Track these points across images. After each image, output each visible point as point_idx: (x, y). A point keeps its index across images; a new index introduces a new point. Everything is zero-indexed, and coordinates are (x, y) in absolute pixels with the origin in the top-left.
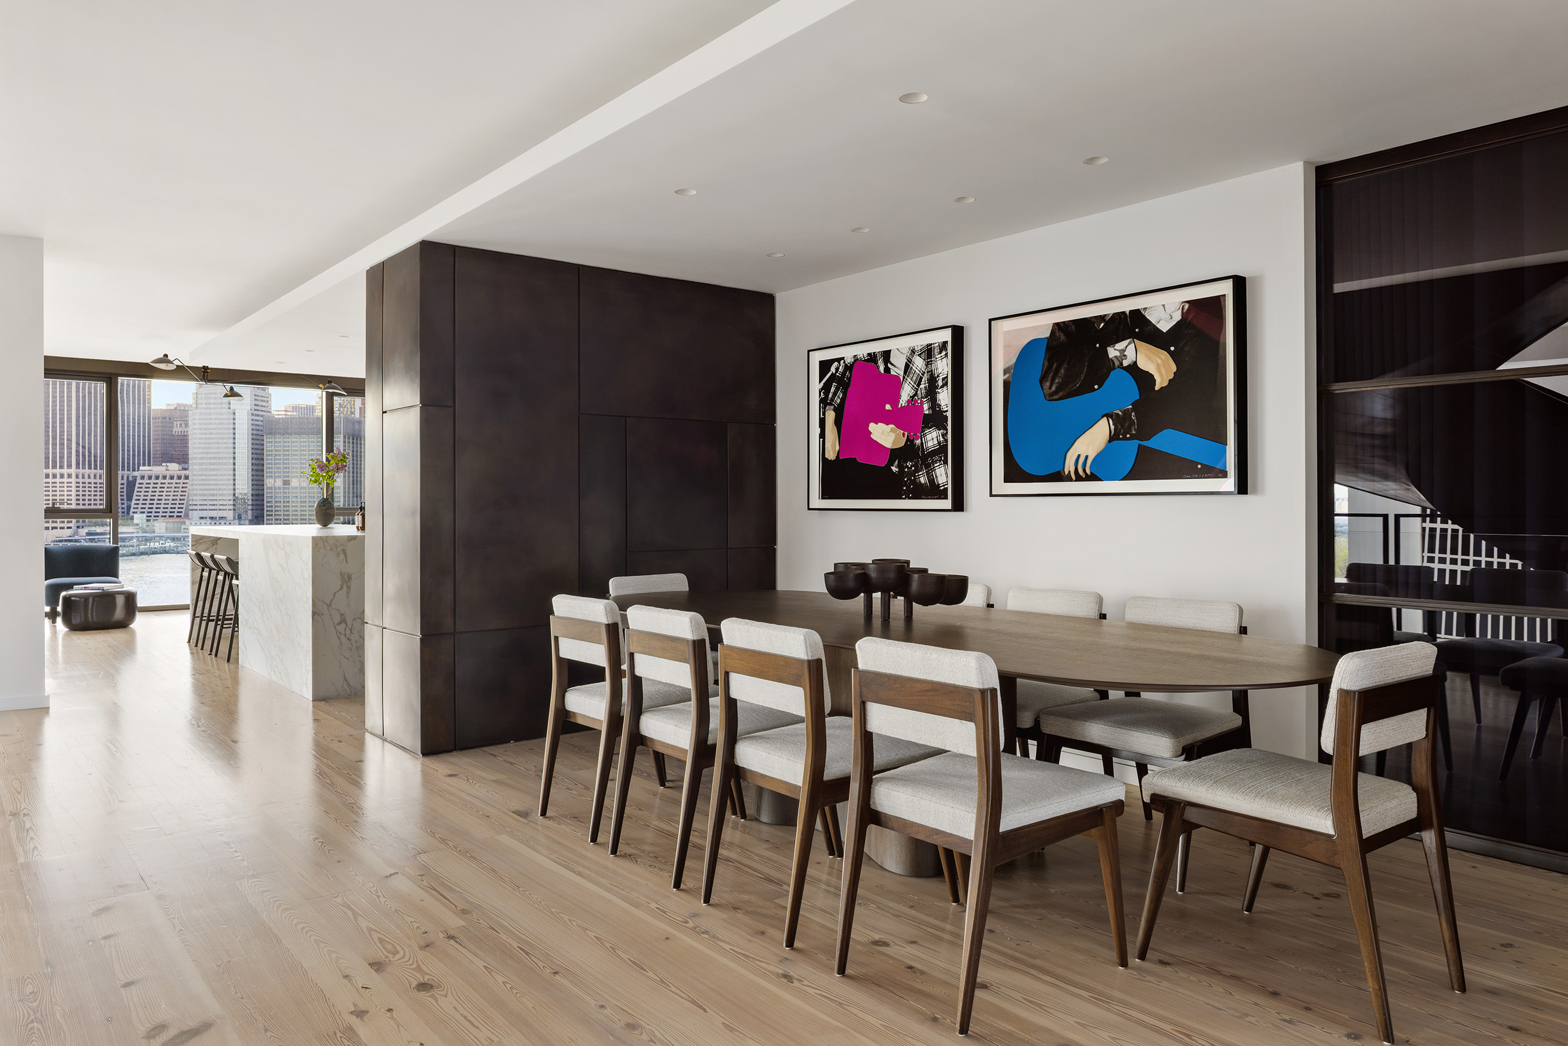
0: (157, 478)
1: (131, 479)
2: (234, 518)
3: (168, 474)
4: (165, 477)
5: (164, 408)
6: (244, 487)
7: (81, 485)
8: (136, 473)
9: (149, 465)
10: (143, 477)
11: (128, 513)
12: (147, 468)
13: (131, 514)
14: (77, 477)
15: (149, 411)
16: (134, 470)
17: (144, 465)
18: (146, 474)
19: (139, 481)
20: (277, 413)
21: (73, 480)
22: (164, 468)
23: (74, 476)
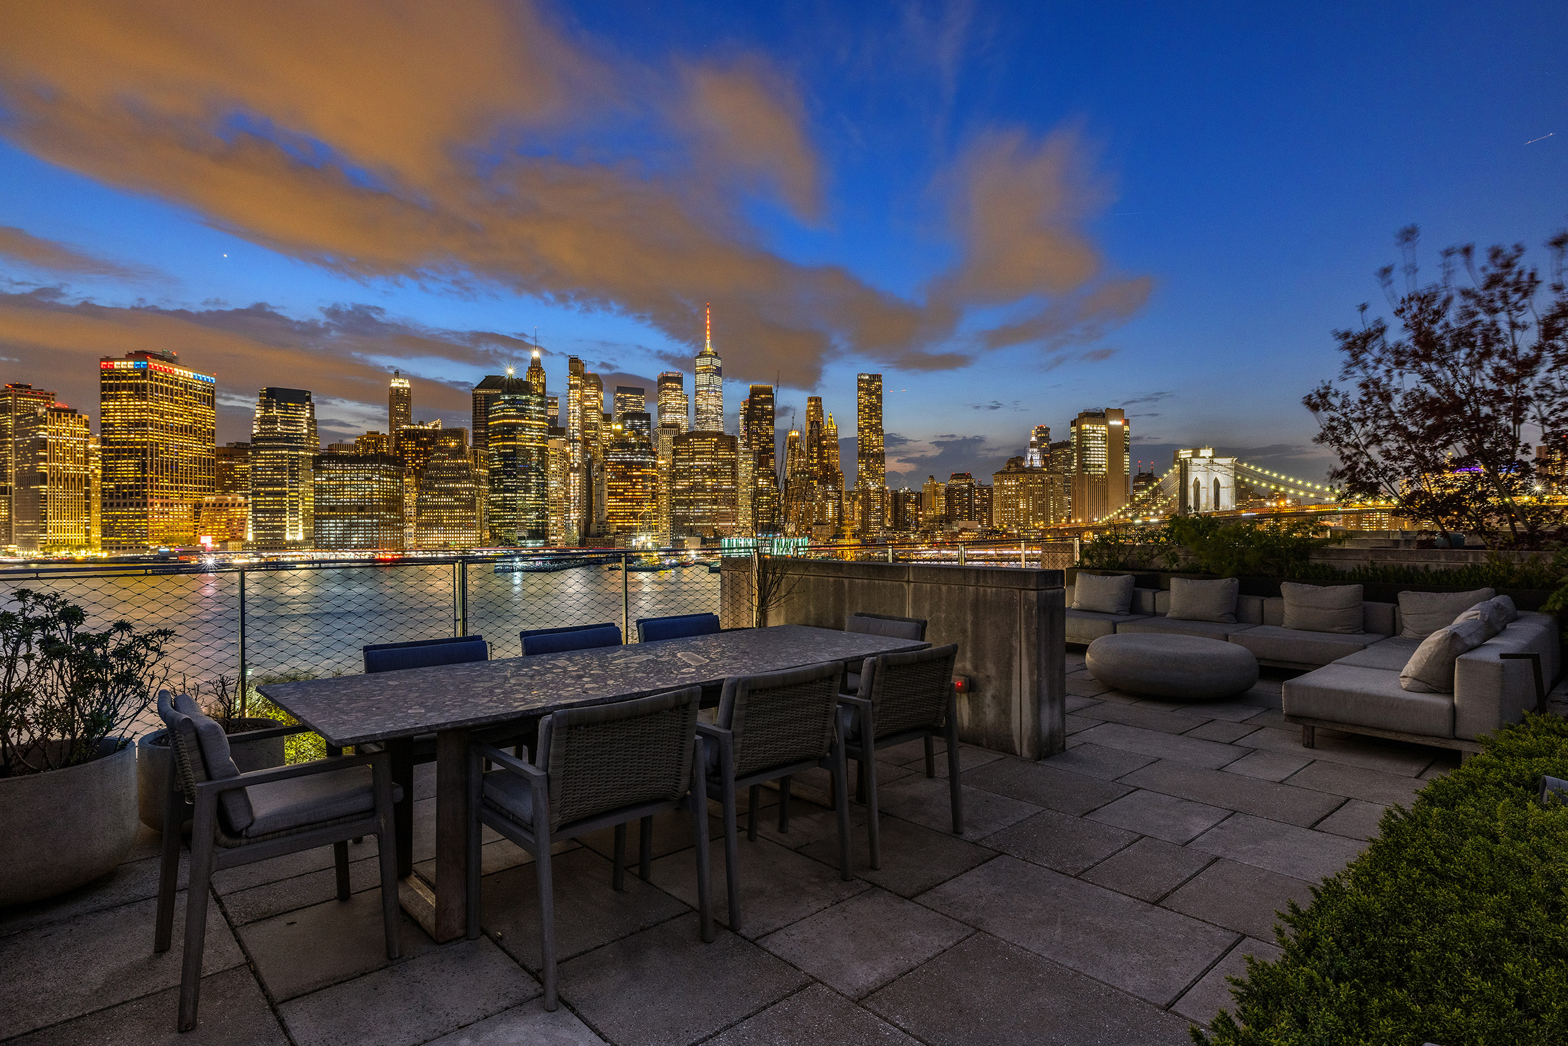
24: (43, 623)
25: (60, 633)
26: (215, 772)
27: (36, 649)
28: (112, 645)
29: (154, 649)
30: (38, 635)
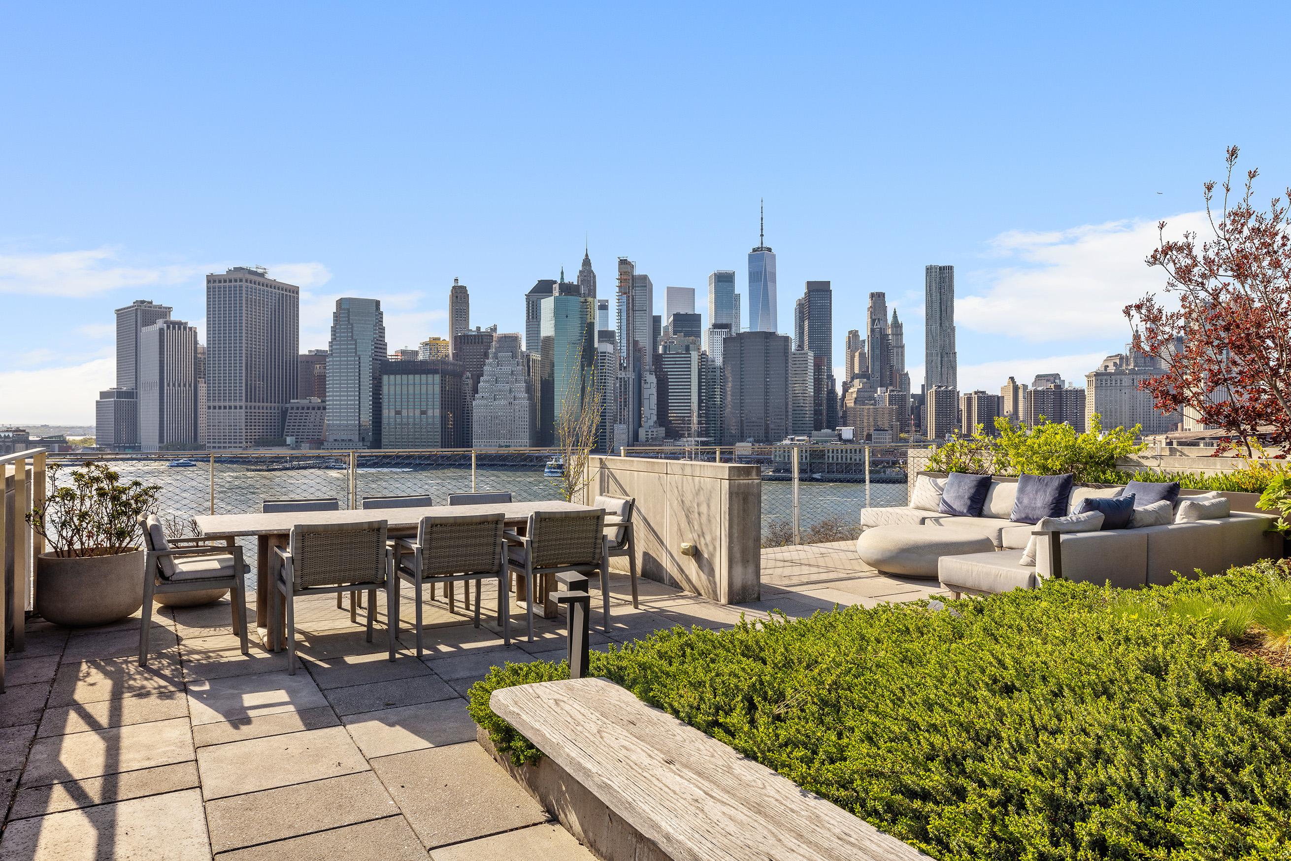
0: (303, 408)
1: (284, 409)
2: (359, 441)
3: (311, 405)
4: (308, 408)
5: (308, 353)
6: (367, 418)
7: (249, 414)
8: (288, 405)
9: (297, 399)
10: (292, 408)
11: (282, 436)
12: (296, 401)
13: (284, 437)
14: (246, 408)
15: (297, 356)
16: (286, 403)
17: (293, 399)
18: (295, 406)
19: (290, 411)
20: (390, 357)
21: (243, 410)
22: (308, 401)
23: (244, 407)
24: (97, 480)
25: (105, 485)
26: (156, 547)
27: (94, 493)
28: (132, 493)
29: (151, 496)
30: (95, 486)
